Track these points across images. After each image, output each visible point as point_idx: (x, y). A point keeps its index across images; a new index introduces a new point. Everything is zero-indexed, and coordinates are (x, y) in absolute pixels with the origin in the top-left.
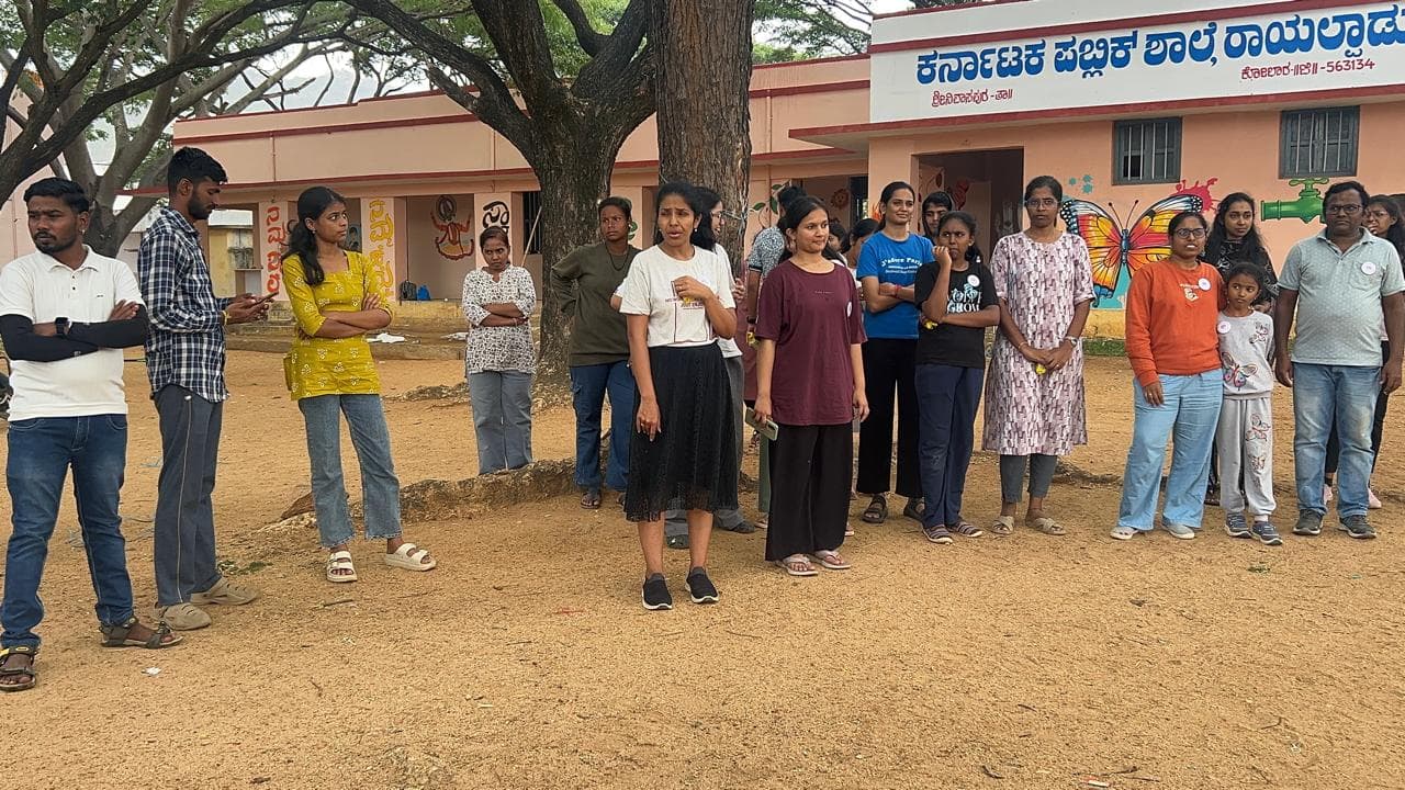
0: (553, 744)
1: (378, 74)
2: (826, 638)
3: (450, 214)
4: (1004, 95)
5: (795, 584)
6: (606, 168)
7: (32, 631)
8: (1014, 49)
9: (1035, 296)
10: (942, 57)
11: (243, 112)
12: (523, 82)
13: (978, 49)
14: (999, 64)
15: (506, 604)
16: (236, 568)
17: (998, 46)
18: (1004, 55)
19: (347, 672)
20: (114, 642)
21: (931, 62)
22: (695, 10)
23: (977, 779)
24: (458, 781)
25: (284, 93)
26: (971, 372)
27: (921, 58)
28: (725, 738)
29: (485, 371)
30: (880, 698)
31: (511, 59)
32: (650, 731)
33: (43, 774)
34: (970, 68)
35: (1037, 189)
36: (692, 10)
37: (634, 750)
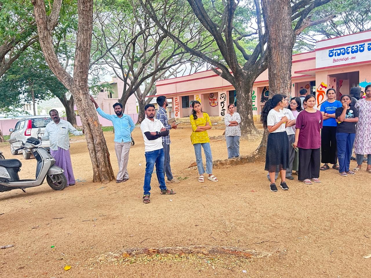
0: (257, 222)
1: (196, 66)
2: (317, 200)
3: (212, 97)
4: (353, 58)
5: (308, 186)
6: (251, 86)
7: (149, 192)
8: (356, 46)
9: (366, 114)
10: (335, 50)
11: (169, 78)
12: (232, 68)
13: (345, 47)
14: (352, 51)
15: (239, 189)
16: (182, 179)
17: (351, 46)
18: (353, 48)
19: (209, 203)
20: (164, 194)
21: (332, 52)
22: (278, 53)
23: (363, 238)
24: (238, 229)
25: (177, 73)
26: (351, 135)
27: (329, 51)
28: (296, 223)
29: (230, 136)
30: (334, 216)
31: (230, 64)
32: (278, 221)
33: (156, 221)
34: (343, 52)
35: (369, 88)
36: (277, 53)
37: (275, 225)
